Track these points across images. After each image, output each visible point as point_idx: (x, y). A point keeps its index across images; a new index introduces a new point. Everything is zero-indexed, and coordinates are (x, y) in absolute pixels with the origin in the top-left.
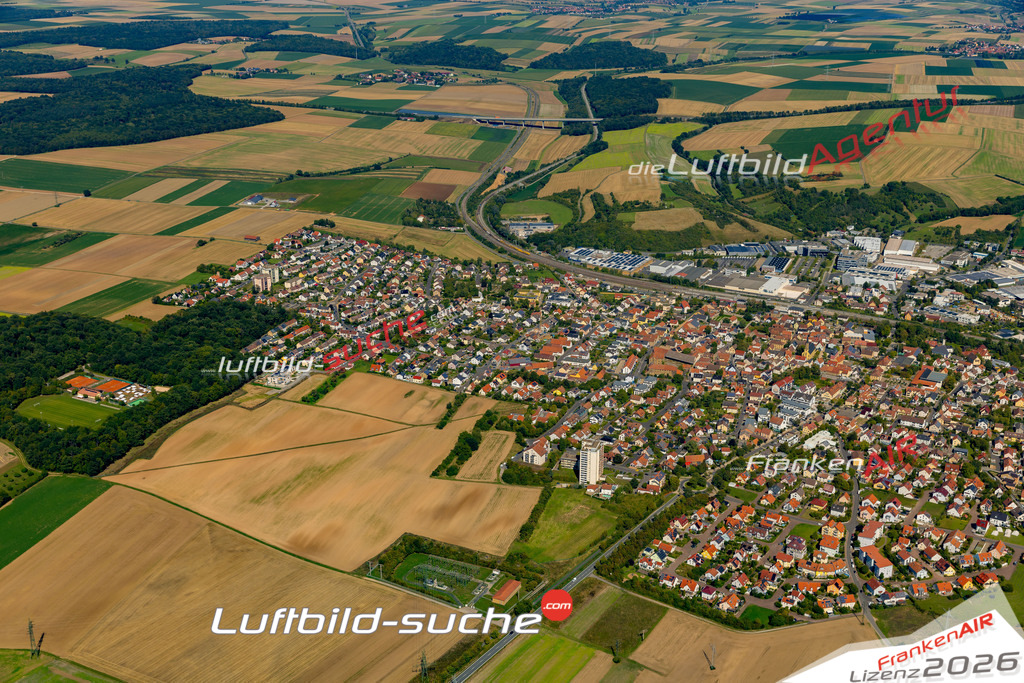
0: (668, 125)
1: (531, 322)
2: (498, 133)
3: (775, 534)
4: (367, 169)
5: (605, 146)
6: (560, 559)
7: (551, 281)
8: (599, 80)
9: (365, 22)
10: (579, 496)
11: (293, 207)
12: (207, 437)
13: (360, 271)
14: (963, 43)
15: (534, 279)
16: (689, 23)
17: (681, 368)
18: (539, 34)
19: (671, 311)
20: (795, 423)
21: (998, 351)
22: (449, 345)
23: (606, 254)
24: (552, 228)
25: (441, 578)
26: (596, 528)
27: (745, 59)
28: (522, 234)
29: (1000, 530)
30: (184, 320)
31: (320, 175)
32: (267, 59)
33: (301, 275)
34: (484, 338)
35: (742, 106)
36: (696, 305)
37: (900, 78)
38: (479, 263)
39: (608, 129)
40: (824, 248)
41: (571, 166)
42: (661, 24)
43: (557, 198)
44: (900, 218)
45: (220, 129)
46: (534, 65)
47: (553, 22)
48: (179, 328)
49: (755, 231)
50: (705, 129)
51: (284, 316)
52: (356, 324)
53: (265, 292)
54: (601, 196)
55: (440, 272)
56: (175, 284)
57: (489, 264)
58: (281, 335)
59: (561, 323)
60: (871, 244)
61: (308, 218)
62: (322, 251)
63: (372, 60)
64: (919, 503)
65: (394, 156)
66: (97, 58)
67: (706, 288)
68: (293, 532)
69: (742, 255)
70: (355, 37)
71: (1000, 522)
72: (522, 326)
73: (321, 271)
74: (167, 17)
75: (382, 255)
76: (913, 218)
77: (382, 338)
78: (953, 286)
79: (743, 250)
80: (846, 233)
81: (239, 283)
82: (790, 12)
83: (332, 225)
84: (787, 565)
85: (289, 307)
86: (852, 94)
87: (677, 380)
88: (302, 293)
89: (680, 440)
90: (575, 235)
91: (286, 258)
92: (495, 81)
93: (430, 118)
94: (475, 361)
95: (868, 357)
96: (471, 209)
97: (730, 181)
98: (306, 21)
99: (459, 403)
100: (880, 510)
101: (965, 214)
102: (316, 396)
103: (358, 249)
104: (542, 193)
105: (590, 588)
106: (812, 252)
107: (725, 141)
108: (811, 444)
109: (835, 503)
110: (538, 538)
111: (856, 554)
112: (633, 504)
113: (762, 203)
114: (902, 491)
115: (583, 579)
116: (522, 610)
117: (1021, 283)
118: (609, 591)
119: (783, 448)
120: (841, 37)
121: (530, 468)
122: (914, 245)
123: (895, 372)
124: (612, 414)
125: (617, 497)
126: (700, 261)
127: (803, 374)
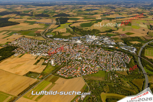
0: (68, 23)
2: (47, 25)
3: (73, 69)
4: (30, 30)
5: (60, 26)
6: (48, 73)
7: (51, 42)
8: (61, 18)
9: (32, 11)
10: (51, 66)
11: (20, 35)
13: (28, 42)
14: (105, 13)
15: (50, 42)
16: (73, 11)
17: (65, 51)
18: (54, 13)
19: (65, 45)
20: (77, 57)
21: (102, 48)
22: (38, 50)
23: (58, 39)
24: (53, 36)
25: (33, 76)
26: (52, 69)
28: (49, 37)
31: (24, 31)
32: (19, 16)
33: (20, 43)
34: (42, 49)
35: (78, 21)
36: (68, 44)
37: (97, 17)
39: (61, 24)
40: (85, 37)
41: (56, 28)
42: (70, 11)
43: (54, 32)
44: (94, 33)
45: (11, 25)
46: (53, 16)
47: (56, 11)
48: (3, 50)
49: (77, 35)
50: (73, 24)
51: (17, 47)
52: (26, 48)
53: (15, 45)
54: (59, 32)
55: (38, 42)
56: (4, 44)
57: (44, 40)
58: (17, 50)
59: (52, 47)
60: (90, 36)
61: (22, 36)
62: (23, 40)
65: (34, 28)
67: (70, 42)
69: (75, 38)
70: (31, 13)
71: (98, 66)
72: (47, 47)
73: (23, 42)
75: (31, 40)
76: (96, 33)
77: (29, 49)
78: (99, 41)
80: (88, 35)
81: (12, 44)
82: (86, 9)
83: (25, 36)
84: (74, 72)
85: (18, 46)
86: (91, 19)
87: (65, 53)
88: (20, 45)
89: (64, 59)
90: (55, 37)
91: (18, 41)
92: (48, 18)
93: (39, 23)
94: (41, 52)
95: (87, 49)
96: (43, 34)
97: (75, 30)
98: (24, 12)
99: (38, 57)
100: (85, 65)
101: (102, 32)
102: (20, 57)
103: (28, 39)
104: (52, 32)
105: (51, 76)
106: (83, 38)
107: (75, 25)
108: (79, 59)
109: (80, 65)
110: (45, 71)
111: (82, 70)
112: (57, 66)
113: (78, 32)
114: (88, 63)
115: (50, 75)
116: (42, 79)
117: (107, 40)
118: (53, 76)
119: (75, 59)
120: (91, 12)
121: (45, 63)
122: (95, 36)
123: (90, 51)
124: (56, 57)
125: (55, 66)
126: (70, 39)
127: (79, 51)
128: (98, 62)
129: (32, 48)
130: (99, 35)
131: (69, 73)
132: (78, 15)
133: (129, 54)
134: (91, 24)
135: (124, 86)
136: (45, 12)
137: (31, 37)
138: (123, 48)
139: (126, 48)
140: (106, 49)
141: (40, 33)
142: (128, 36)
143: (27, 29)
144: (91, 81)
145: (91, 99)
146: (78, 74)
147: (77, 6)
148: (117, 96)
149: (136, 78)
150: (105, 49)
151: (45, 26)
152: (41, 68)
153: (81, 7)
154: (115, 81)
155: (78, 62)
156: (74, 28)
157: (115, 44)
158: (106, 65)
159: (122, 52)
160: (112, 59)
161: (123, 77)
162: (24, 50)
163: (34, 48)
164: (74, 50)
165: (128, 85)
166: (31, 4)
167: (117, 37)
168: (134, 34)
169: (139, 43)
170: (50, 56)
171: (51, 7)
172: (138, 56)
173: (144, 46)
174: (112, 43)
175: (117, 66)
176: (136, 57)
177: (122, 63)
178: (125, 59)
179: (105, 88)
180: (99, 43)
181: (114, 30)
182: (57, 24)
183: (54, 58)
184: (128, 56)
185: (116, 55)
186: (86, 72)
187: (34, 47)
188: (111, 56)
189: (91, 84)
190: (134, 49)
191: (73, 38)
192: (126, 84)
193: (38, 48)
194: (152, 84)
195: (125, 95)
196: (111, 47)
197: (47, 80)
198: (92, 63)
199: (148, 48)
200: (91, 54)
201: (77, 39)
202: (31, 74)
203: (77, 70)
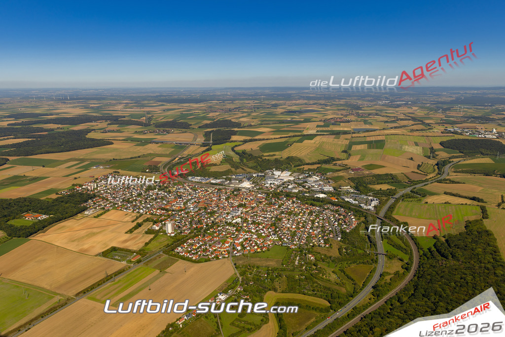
0: (232, 143)
1: (169, 196)
2: (181, 147)
3: (215, 242)
4: (136, 158)
5: (211, 149)
6: (153, 251)
7: (180, 185)
8: (217, 131)
9: (150, 115)
10: (165, 236)
11: (108, 168)
12: (63, 227)
15: (176, 185)
16: (254, 114)
17: (207, 205)
18: (205, 118)
19: (212, 192)
20: (233, 217)
21: (298, 198)
22: (143, 202)
23: (199, 178)
25: (119, 256)
26: (166, 243)
27: (265, 124)
29: (274, 238)
30: (63, 198)
31: (121, 159)
32: (115, 127)
33: (104, 186)
34: (154, 200)
36: (219, 190)
37: (307, 129)
39: (214, 145)
40: (263, 174)
41: (199, 155)
42: (245, 114)
44: (289, 166)
45: (91, 147)
46: (200, 127)
47: (211, 115)
48: (61, 200)
49: (245, 170)
50: (243, 144)
51: (95, 196)
52: (116, 198)
53: (91, 190)
56: (64, 189)
58: (93, 201)
59: (178, 196)
60: (277, 173)
61: (111, 171)
63: (149, 127)
64: (257, 233)
65: (145, 154)
66: (58, 128)
67: (225, 186)
68: (80, 248)
69: (240, 177)
70: (146, 120)
71: (274, 236)
72: (167, 197)
74: (85, 115)
76: (293, 166)
77: (123, 201)
78: (295, 183)
80: (272, 171)
81: (84, 188)
82: (286, 110)
83: (119, 173)
84: (215, 248)
85: (97, 194)
86: (291, 133)
87: (205, 208)
88: (103, 190)
89: (199, 222)
90: (193, 174)
91: (100, 181)
92: (186, 132)
93: (161, 143)
94: (149, 206)
95: (261, 201)
96: (164, 168)
97: (244, 158)
98: (132, 116)
99: (140, 216)
100: (244, 235)
101: (308, 164)
102: (98, 216)
105: (160, 256)
106: (260, 176)
107: (248, 147)
108: (234, 221)
109: (233, 234)
110: (149, 246)
111: (234, 245)
112: (179, 237)
113: (251, 163)
114: (253, 230)
115: (158, 254)
116: (139, 262)
117: (315, 182)
118: (165, 256)
119: (226, 222)
120: (297, 117)
121: (153, 230)
122: (290, 173)
123: (266, 204)
124: (183, 217)
125: (176, 235)
126: (226, 179)
127: (240, 206)
128: (276, 228)
129: (131, 198)
130: (301, 169)
131: (203, 251)
132: (263, 123)
133: (358, 211)
134: (286, 145)
135: (323, 278)
136: (183, 116)
137: (134, 174)
138: (348, 200)
139: (355, 200)
140: (308, 201)
141: (159, 165)
142: (367, 172)
143: (129, 157)
144: (250, 267)
146: (223, 252)
147: (266, 102)
148: (302, 298)
149: (358, 262)
150: (304, 203)
152: (141, 240)
153: (275, 106)
154: (304, 268)
155: (230, 228)
156: (242, 155)
158: (294, 235)
159: (342, 207)
160: (313, 222)
161: (328, 260)
162: (111, 202)
163: (135, 198)
164: (228, 202)
165: (333, 277)
166: (152, 97)
167: (341, 174)
168: (384, 167)
169: (390, 187)
170: (168, 215)
171: (202, 105)
172: (378, 218)
173: (397, 196)
174: (324, 188)
175: (320, 236)
176: (370, 219)
177: (334, 231)
178: (345, 222)
179: (278, 282)
180: (294, 187)
181: (339, 159)
182: (204, 145)
183: (177, 220)
184: (352, 217)
185: (326, 214)
186: (244, 248)
187: (135, 196)
188: (312, 215)
189: (247, 273)
190: (374, 200)
191: (234, 177)
192: (329, 274)
193: (144, 199)
194: (390, 274)
195: (319, 298)
196: (321, 197)
197: (149, 265)
198: (261, 229)
199: (405, 199)
200: (267, 211)
201: (244, 179)
202: (114, 253)
203: (224, 244)
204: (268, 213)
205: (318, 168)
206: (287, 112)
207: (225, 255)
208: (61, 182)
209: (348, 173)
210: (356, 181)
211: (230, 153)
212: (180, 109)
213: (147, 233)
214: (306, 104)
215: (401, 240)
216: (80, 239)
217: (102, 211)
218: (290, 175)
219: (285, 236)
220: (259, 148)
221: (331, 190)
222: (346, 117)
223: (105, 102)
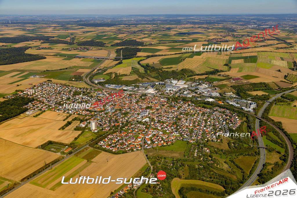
0: (138, 58)
1: (92, 100)
2: (98, 61)
3: (130, 137)
4: (64, 69)
5: (122, 63)
6: (82, 144)
7: (99, 91)
8: (125, 48)
9: (74, 36)
10: (90, 132)
11: (43, 78)
12: (9, 124)
13: (55, 90)
14: (214, 39)
15: (96, 91)
16: (153, 35)
17: (122, 107)
18: (115, 38)
19: (125, 97)
20: (142, 117)
21: (192, 102)
23: (114, 85)
24: (104, 81)
25: (54, 149)
26: (91, 138)
27: (162, 43)
28: (96, 82)
29: (176, 134)
30: (9, 101)
31: (52, 71)
32: (46, 45)
33: (40, 91)
34: (80, 103)
35: (157, 54)
36: (130, 95)
38: (84, 88)
39: (124, 59)
40: (164, 83)
41: (113, 67)
42: (146, 36)
43: (107, 74)
44: (183, 76)
45: (29, 61)
46: (112, 46)
47: (120, 36)
48: (7, 103)
49: (150, 80)
50: (147, 59)
51: (33, 100)
52: (50, 101)
53: (31, 95)
54: (117, 73)
55: (74, 90)
56: (9, 94)
57: (86, 88)
58: (32, 104)
59: (98, 100)
60: (174, 82)
61: (46, 80)
62: (47, 86)
63: (73, 45)
64: (162, 130)
65: (71, 66)
66: (3, 45)
67: (134, 92)
68: (24, 141)
69: (145, 85)
70: (70, 39)
71: (176, 133)
72: (89, 100)
73: (45, 90)
74: (24, 36)
75: (61, 87)
76: (186, 76)
77: (56, 104)
78: (189, 90)
79: (146, 84)
80: (170, 80)
81: (25, 93)
82: (178, 32)
83: (51, 81)
84: (130, 142)
85: (35, 98)
87: (120, 110)
88: (39, 95)
89: (116, 121)
90: (109, 82)
91: (37, 88)
92: (101, 49)
93: (82, 58)
95: (164, 104)
96: (86, 77)
97: (148, 70)
98: (59, 36)
99: (69, 116)
100: (152, 132)
101: (198, 75)
102: (37, 116)
103: (56, 86)
104: (104, 73)
105: (86, 149)
106: (161, 84)
107: (150, 61)
108: (144, 120)
109: (144, 131)
110: (77, 141)
111: (145, 140)
112: (101, 133)
113: (154, 74)
114: (159, 128)
115: (85, 147)
116: (70, 153)
117: (204, 89)
118: (91, 149)
119: (137, 121)
120: (186, 38)
121: (81, 127)
122: (184, 82)
123: (168, 107)
124: (103, 117)
125: (98, 132)
126: (135, 87)
127: (148, 108)
128: (177, 126)
129: (62, 101)
130: (193, 79)
131: (121, 145)
132: (160, 42)
133: (241, 113)
134: (180, 60)
135: (217, 168)
136: (98, 37)
137: (63, 82)
138: (232, 103)
139: (237, 103)
140: (200, 104)
141: (82, 75)
142: (245, 81)
143: (59, 69)
144: (159, 158)
145: (152, 188)
146: (137, 146)
147: (162, 26)
148: (201, 184)
149: (244, 154)
150: (197, 105)
151: (92, 63)
152: (71, 136)
153: (169, 29)
154: (202, 159)
155: (140, 126)
156: (147, 67)
157: (218, 95)
158: (192, 131)
159: (228, 109)
160: (206, 121)
161: (220, 152)
162: (46, 105)
164: (138, 105)
165: (226, 166)
166: (74, 22)
167: (225, 82)
168: (258, 77)
169: (264, 93)
170: (92, 115)
171: (112, 28)
172: (257, 118)
173: (270, 100)
174: (212, 94)
175: (212, 133)
176: (251, 119)
177: (223, 128)
178: (231, 121)
179: (182, 171)
180: (188, 93)
181: (222, 71)
182: (116, 59)
183: (99, 119)
184: (237, 117)
185: (215, 115)
186: (153, 142)
187: (65, 100)
188: (204, 116)
189: (157, 163)
190: (252, 104)
191: (141, 85)
192: (222, 164)
193: (72, 102)
194: (271, 164)
195: (216, 184)
196: (210, 101)
197: (78, 156)
198: (166, 127)
199: (278, 103)
200: (168, 112)
201: (149, 87)
202: (50, 146)
203: (137, 139)
204: (170, 114)
205: (206, 78)
206: (178, 34)
207: (138, 148)
208: (6, 89)
209: (230, 82)
210: (237, 88)
211: (136, 66)
212: (96, 31)
213: (75, 129)
214: (192, 28)
215: (277, 136)
216: (23, 134)
217: (40, 112)
218: (185, 83)
219: (185, 132)
220: (159, 62)
221: (217, 95)
222: (225, 38)
223: (38, 25)
